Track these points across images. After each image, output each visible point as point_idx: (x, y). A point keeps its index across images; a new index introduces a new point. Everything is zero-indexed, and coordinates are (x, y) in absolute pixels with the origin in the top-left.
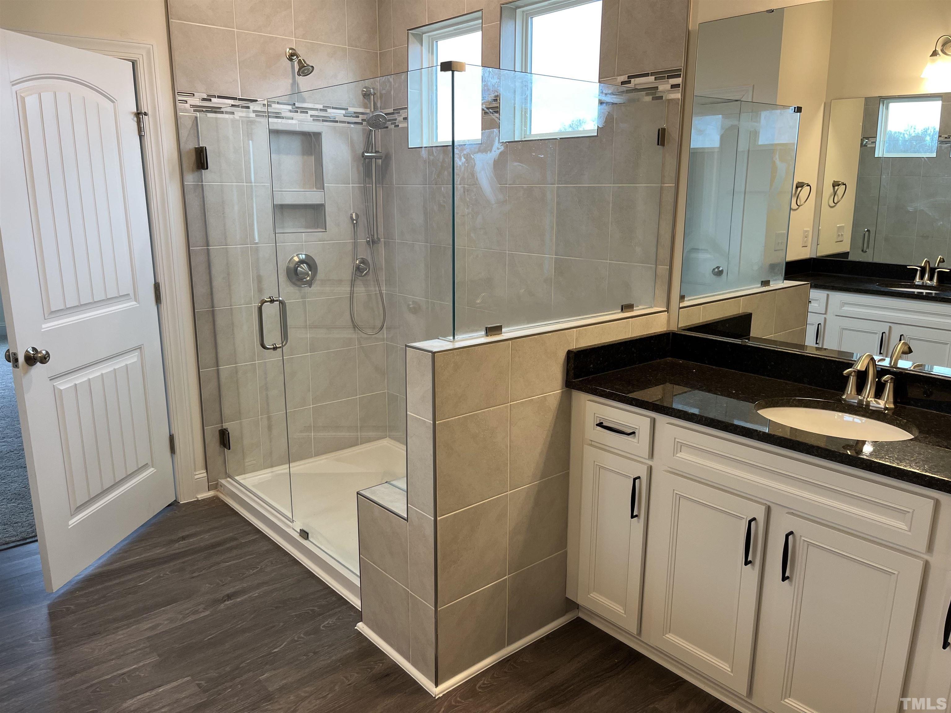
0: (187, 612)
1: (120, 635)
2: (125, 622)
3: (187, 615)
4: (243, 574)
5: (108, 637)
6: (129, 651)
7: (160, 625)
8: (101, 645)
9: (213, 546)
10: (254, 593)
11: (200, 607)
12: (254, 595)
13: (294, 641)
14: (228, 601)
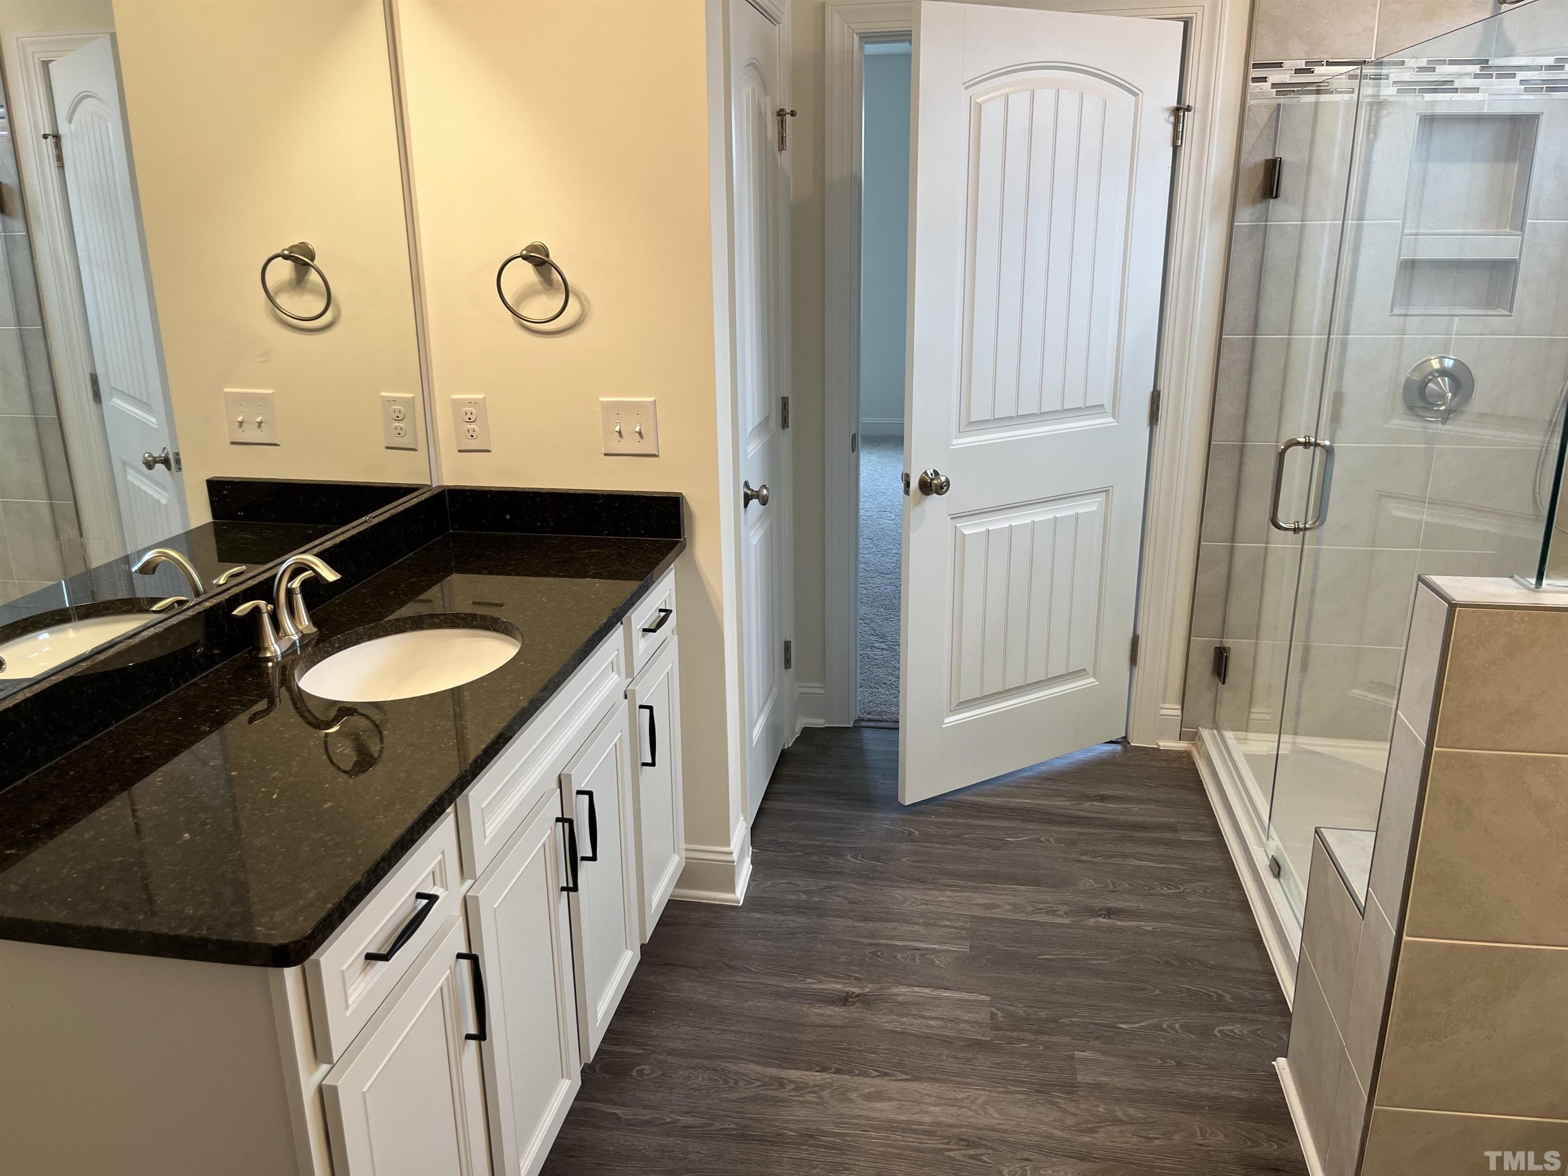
0: (1042, 906)
1: (945, 897)
2: (962, 883)
3: (1039, 911)
4: (1151, 888)
5: (932, 892)
6: (942, 923)
7: (998, 907)
8: (916, 899)
9: (1136, 827)
10: (1148, 924)
11: (1061, 907)
12: (1145, 928)
13: (1158, 1027)
14: (1104, 918)
